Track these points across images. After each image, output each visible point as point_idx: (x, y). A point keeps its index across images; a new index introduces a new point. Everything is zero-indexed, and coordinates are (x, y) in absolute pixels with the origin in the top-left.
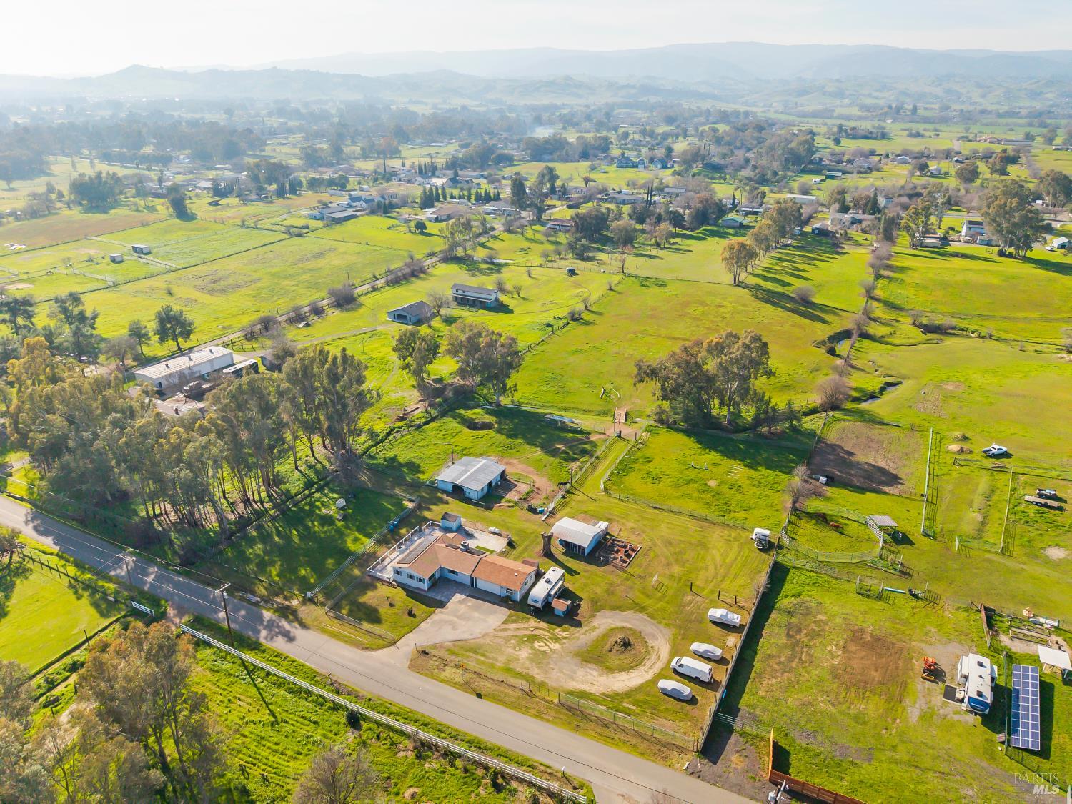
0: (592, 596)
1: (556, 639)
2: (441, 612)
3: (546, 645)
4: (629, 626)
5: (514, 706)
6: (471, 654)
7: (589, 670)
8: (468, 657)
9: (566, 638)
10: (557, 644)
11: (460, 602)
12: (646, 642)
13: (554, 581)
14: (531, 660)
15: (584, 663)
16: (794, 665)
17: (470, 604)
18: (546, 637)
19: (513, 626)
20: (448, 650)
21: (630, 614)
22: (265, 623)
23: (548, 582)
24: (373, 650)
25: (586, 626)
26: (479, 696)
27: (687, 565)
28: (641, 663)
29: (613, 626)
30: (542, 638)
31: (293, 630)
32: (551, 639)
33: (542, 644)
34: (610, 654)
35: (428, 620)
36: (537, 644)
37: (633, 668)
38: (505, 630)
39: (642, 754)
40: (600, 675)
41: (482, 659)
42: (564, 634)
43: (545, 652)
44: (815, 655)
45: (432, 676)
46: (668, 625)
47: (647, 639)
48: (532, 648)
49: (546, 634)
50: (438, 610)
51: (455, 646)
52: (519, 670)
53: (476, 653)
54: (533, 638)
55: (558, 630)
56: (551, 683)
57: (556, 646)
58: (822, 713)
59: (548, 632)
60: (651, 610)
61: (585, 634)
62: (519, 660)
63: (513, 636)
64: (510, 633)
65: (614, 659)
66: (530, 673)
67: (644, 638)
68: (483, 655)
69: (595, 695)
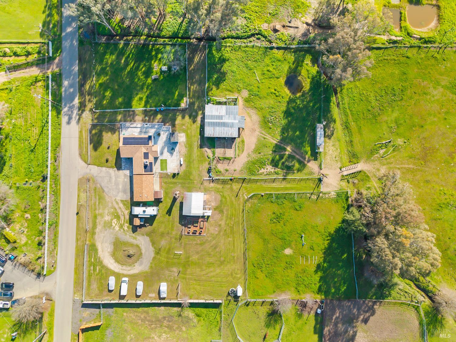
0: (156, 229)
1: (121, 226)
2: (115, 171)
3: (116, 225)
4: (143, 252)
5: (78, 229)
6: (97, 198)
7: (109, 247)
8: (96, 198)
9: (124, 230)
10: (119, 228)
11: (125, 175)
12: (136, 262)
13: (146, 214)
14: (105, 222)
15: (113, 243)
16: (147, 322)
17: (126, 180)
18: (120, 222)
19: (121, 205)
20: (96, 188)
21: (151, 249)
22: (71, 105)
23: (144, 211)
24: (82, 158)
25: (135, 235)
26: (77, 214)
27: (201, 261)
28: (122, 264)
29: (140, 246)
30: (119, 221)
31: (73, 119)
32: (121, 224)
33: (116, 222)
34: (122, 251)
35: (107, 169)
36: (115, 221)
37: (118, 262)
38: (117, 203)
39: (76, 282)
40: (109, 252)
41: (97, 203)
42: (126, 228)
43: (112, 225)
44: (157, 330)
45: (79, 190)
46: (151, 267)
47: (138, 262)
48: (112, 220)
49: (123, 221)
50: (116, 169)
51: (99, 189)
52: (98, 221)
53: (99, 199)
54: (118, 217)
55: (127, 225)
56: (96, 236)
57: (117, 228)
58: (125, 337)
59: (124, 221)
60: (159, 257)
61: (130, 236)
62: (103, 218)
63: (115, 208)
64: (117, 207)
65: (120, 254)
66: (98, 226)
67: (138, 260)
68: (99, 203)
69: (97, 255)
